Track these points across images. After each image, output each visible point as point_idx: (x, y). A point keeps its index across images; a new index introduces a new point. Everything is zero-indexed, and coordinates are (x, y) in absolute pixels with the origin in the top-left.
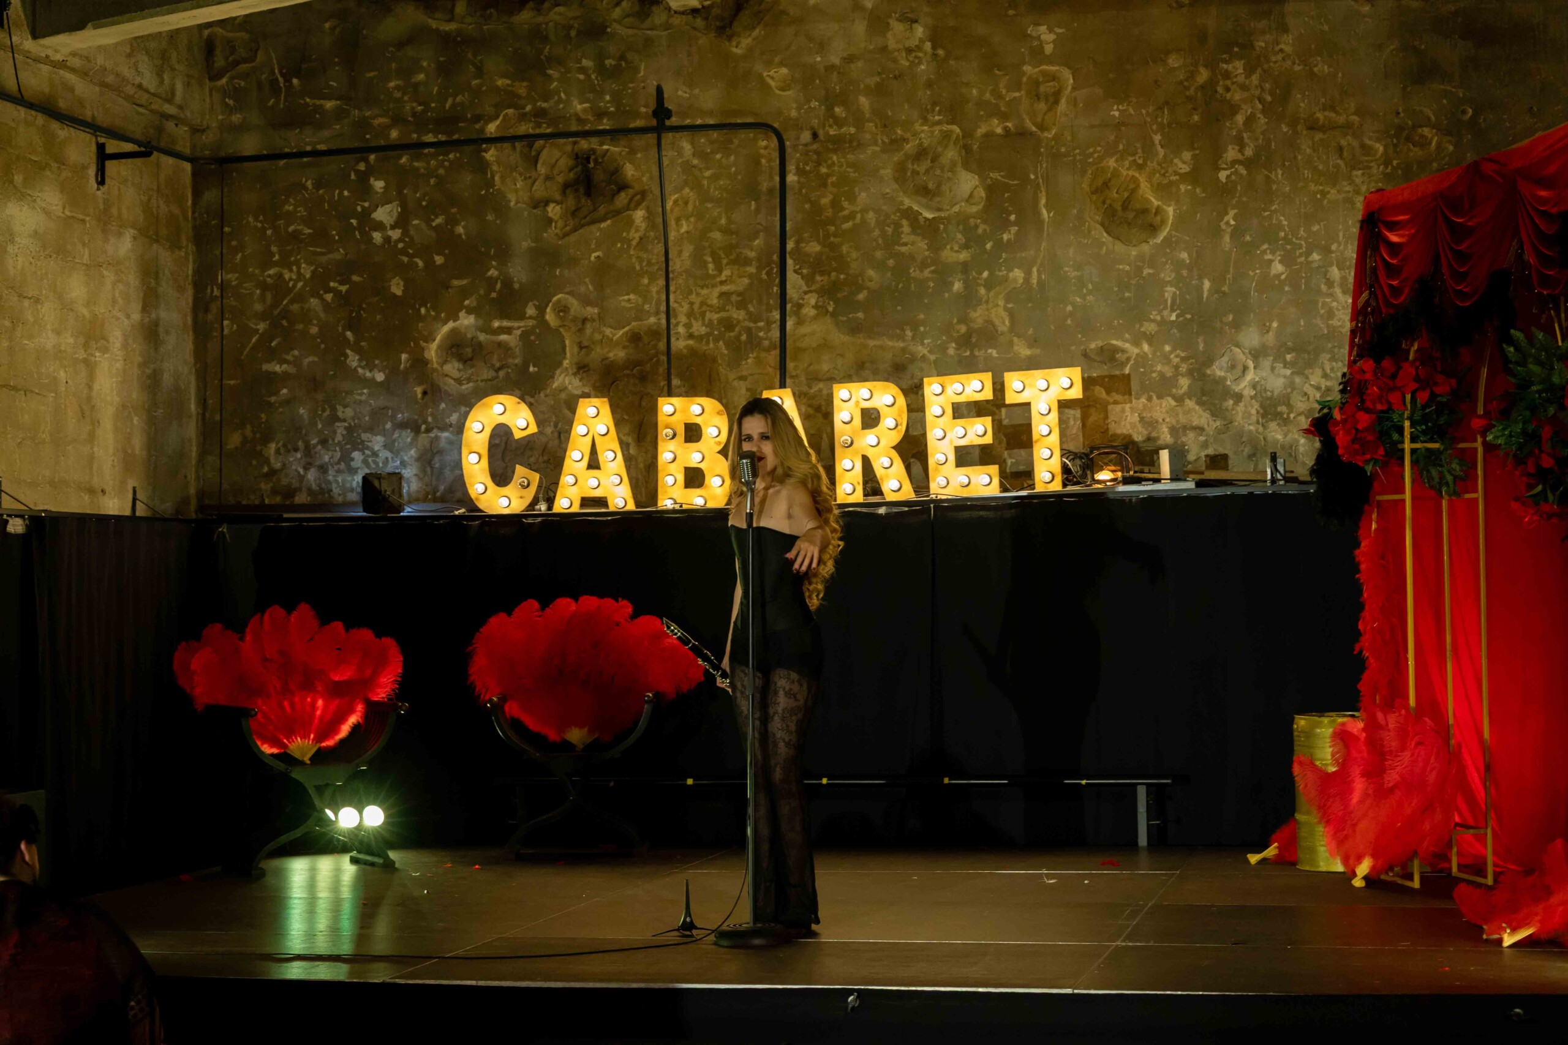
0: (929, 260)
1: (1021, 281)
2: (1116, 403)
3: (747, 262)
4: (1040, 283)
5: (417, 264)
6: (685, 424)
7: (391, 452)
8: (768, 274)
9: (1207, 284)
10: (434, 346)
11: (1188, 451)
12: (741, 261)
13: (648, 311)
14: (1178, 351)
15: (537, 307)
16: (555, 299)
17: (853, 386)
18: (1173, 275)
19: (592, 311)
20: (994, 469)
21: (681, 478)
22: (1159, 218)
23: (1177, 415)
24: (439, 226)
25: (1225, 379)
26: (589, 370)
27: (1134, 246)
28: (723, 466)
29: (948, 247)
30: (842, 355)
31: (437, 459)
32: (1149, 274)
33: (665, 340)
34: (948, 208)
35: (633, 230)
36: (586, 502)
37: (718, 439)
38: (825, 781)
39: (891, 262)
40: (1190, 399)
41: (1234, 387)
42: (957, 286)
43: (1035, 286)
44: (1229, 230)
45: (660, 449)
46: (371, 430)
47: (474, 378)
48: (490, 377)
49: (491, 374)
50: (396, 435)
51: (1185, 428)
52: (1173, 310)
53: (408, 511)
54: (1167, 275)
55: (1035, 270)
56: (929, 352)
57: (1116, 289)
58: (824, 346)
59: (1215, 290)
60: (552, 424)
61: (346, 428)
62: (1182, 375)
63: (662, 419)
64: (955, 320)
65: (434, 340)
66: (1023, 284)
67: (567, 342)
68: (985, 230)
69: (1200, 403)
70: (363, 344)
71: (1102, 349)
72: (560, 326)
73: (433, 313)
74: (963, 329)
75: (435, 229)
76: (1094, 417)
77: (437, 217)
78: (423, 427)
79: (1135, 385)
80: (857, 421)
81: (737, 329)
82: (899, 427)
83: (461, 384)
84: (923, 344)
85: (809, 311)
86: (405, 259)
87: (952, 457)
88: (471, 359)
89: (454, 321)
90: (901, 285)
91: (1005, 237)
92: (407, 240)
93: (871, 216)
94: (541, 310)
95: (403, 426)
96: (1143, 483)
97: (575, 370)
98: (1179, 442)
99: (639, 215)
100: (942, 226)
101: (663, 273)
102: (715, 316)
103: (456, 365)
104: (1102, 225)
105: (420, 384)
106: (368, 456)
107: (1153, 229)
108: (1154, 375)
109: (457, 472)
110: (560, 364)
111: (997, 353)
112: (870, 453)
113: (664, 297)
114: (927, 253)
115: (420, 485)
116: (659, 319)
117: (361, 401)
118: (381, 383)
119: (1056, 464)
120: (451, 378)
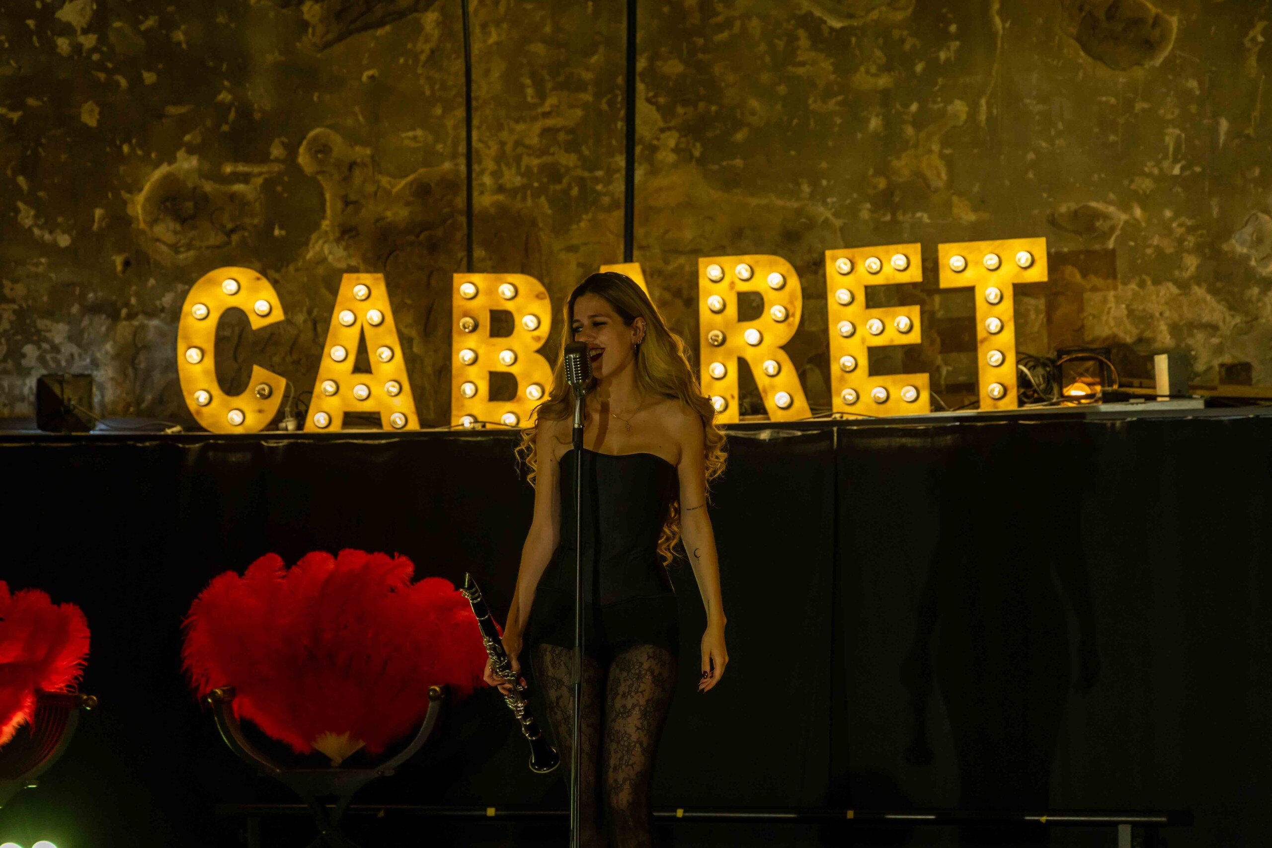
0: (835, 87)
1: (963, 117)
2: (1094, 289)
3: (581, 86)
4: (990, 118)
5: (118, 84)
6: (492, 312)
7: (79, 345)
8: (609, 103)
9: (1224, 125)
10: (140, 198)
11: (1195, 358)
12: (573, 85)
13: (442, 154)
14: (1183, 219)
15: (285, 146)
16: (312, 134)
17: (726, 260)
18: (1177, 111)
19: (362, 152)
20: (922, 379)
21: (484, 387)
22: (1157, 32)
23: (1181, 307)
24: (149, 30)
25: (1248, 258)
26: (357, 235)
27: (1124, 70)
28: (544, 373)
29: (862, 69)
30: (711, 218)
31: (142, 357)
32: (1144, 110)
33: (464, 194)
34: (862, 14)
35: (422, 39)
36: (350, 418)
37: (536, 333)
38: (680, 813)
39: (782, 89)
40: (1199, 285)
41: (1260, 270)
42: (875, 123)
43: (983, 124)
44: (1256, 49)
45: (455, 346)
46: (49, 314)
47: (197, 243)
48: (218, 243)
49: (221, 238)
50: (85, 322)
51: (1193, 326)
52: (1175, 161)
53: (99, 429)
54: (1169, 111)
55: (983, 102)
56: (834, 215)
57: (1096, 130)
58: (689, 205)
59: (1234, 133)
60: (305, 309)
61: (14, 312)
62: (1189, 252)
63: (458, 303)
64: (871, 172)
65: (141, 190)
66: (966, 122)
67: (328, 196)
68: (914, 46)
69: (1213, 291)
70: (41, 194)
71: (1075, 215)
72: (318, 173)
73: (140, 152)
74: (882, 183)
75: (146, 34)
76: (1065, 308)
77: (146, 18)
78: (124, 312)
79: (1121, 264)
80: (732, 310)
81: (565, 180)
82: (791, 319)
83: (177, 252)
84: (825, 203)
85: (667, 156)
86: (102, 76)
87: (863, 362)
88: (193, 217)
89: (170, 163)
90: (795, 121)
91: (943, 55)
92: (105, 49)
93: (755, 24)
94: (292, 150)
95: (95, 309)
96: (1132, 401)
97: (338, 234)
98: (1183, 345)
99: (430, 18)
100: (854, 40)
101: (462, 100)
102: (535, 162)
103: (172, 225)
104: (1078, 39)
105: (120, 252)
106: (45, 351)
107: (1149, 46)
108: (1149, 251)
109: (171, 375)
110: (317, 226)
111: (929, 218)
112: (750, 355)
113: (463, 134)
114: (832, 77)
115: (118, 392)
116: (457, 165)
117: (37, 275)
118: (67, 248)
119: (1009, 372)
120: (164, 243)
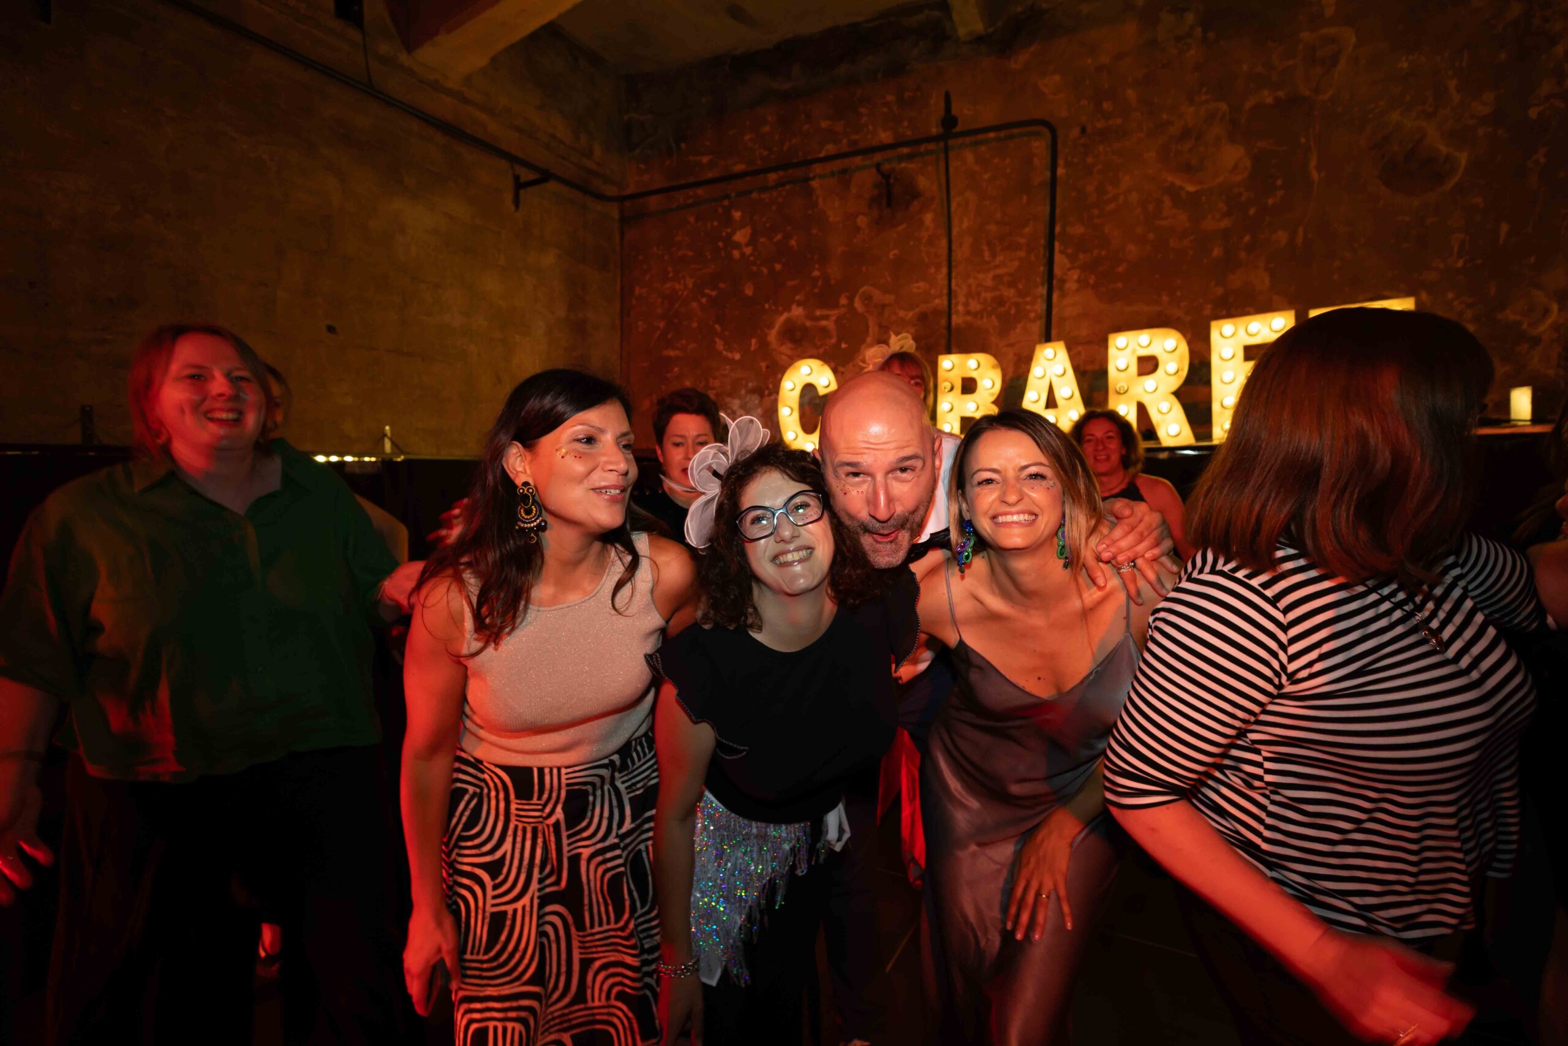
0: (1189, 231)
1: (1284, 241)
3: (1018, 248)
4: (1306, 241)
5: (763, 272)
6: (963, 378)
8: (1035, 256)
9: (1505, 227)
10: (774, 331)
12: (1013, 248)
13: (934, 295)
14: (1463, 298)
15: (848, 298)
16: (861, 290)
17: (1131, 334)
18: (1463, 221)
19: (889, 298)
22: (1447, 166)
24: (778, 241)
25: (1520, 323)
27: (1418, 195)
29: (1209, 216)
32: (1434, 223)
33: (947, 318)
34: (1212, 180)
35: (923, 230)
37: (991, 391)
39: (1151, 236)
41: (1530, 331)
42: (1217, 252)
43: (1299, 245)
44: (1538, 169)
46: (731, 395)
50: (748, 398)
52: (1459, 257)
54: (1456, 221)
55: (1301, 230)
56: (1185, 314)
57: (1393, 241)
59: (1514, 233)
64: (1213, 284)
65: (773, 328)
66: (1286, 245)
67: (871, 324)
68: (1249, 197)
70: (727, 333)
72: (865, 312)
73: (773, 307)
74: (1220, 291)
75: (776, 244)
77: (777, 235)
78: (766, 392)
80: (1134, 369)
81: (1007, 305)
82: (1180, 373)
83: (792, 359)
84: (1178, 307)
86: (755, 268)
89: (789, 312)
90: (1160, 256)
91: (1270, 202)
92: (756, 254)
93: (1134, 197)
94: (851, 299)
95: (752, 391)
99: (928, 218)
100: (1204, 198)
101: (945, 263)
102: (989, 296)
103: (790, 345)
104: (1380, 178)
105: (764, 360)
107: (1439, 177)
110: (864, 341)
112: (1147, 400)
113: (946, 282)
114: (1187, 224)
116: (942, 301)
117: (725, 375)
118: (739, 361)
120: (786, 355)
